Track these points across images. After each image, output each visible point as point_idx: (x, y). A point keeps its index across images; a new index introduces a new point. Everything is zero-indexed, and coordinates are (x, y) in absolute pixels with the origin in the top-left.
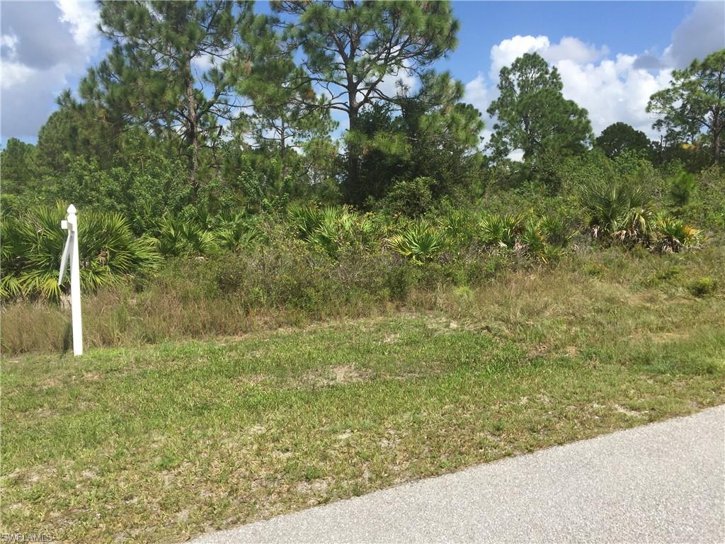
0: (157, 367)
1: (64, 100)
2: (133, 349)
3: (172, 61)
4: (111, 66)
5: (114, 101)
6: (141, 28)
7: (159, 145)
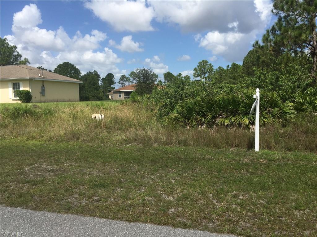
0: (292, 162)
1: (256, 44)
2: (281, 153)
3: (306, 19)
4: (276, 27)
5: (277, 42)
6: (291, 7)
7: (297, 60)
